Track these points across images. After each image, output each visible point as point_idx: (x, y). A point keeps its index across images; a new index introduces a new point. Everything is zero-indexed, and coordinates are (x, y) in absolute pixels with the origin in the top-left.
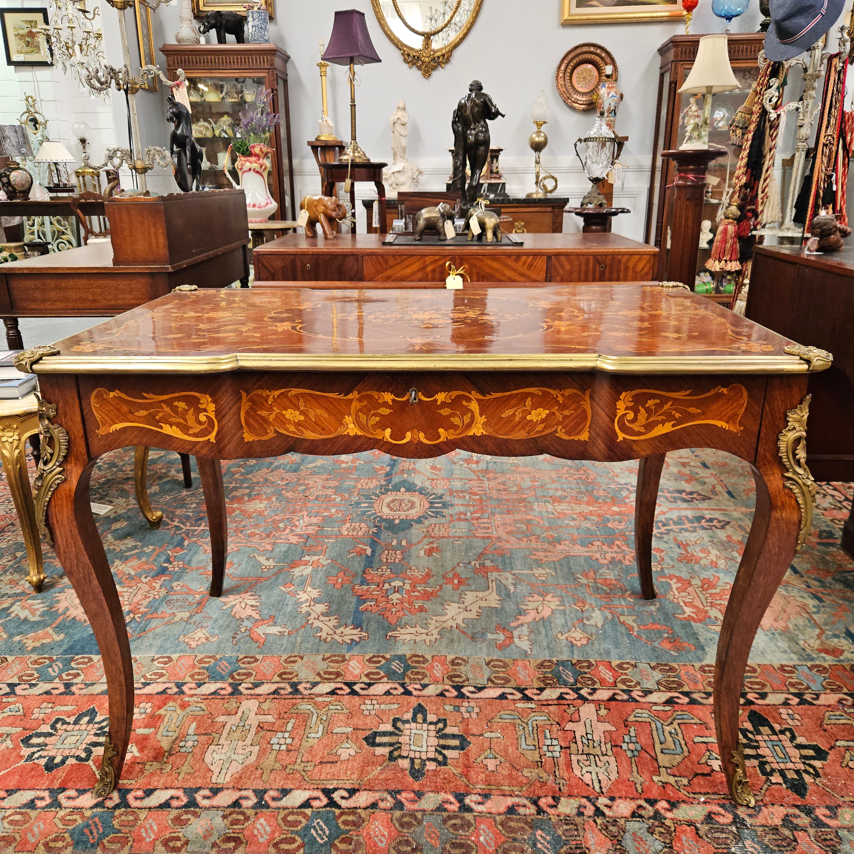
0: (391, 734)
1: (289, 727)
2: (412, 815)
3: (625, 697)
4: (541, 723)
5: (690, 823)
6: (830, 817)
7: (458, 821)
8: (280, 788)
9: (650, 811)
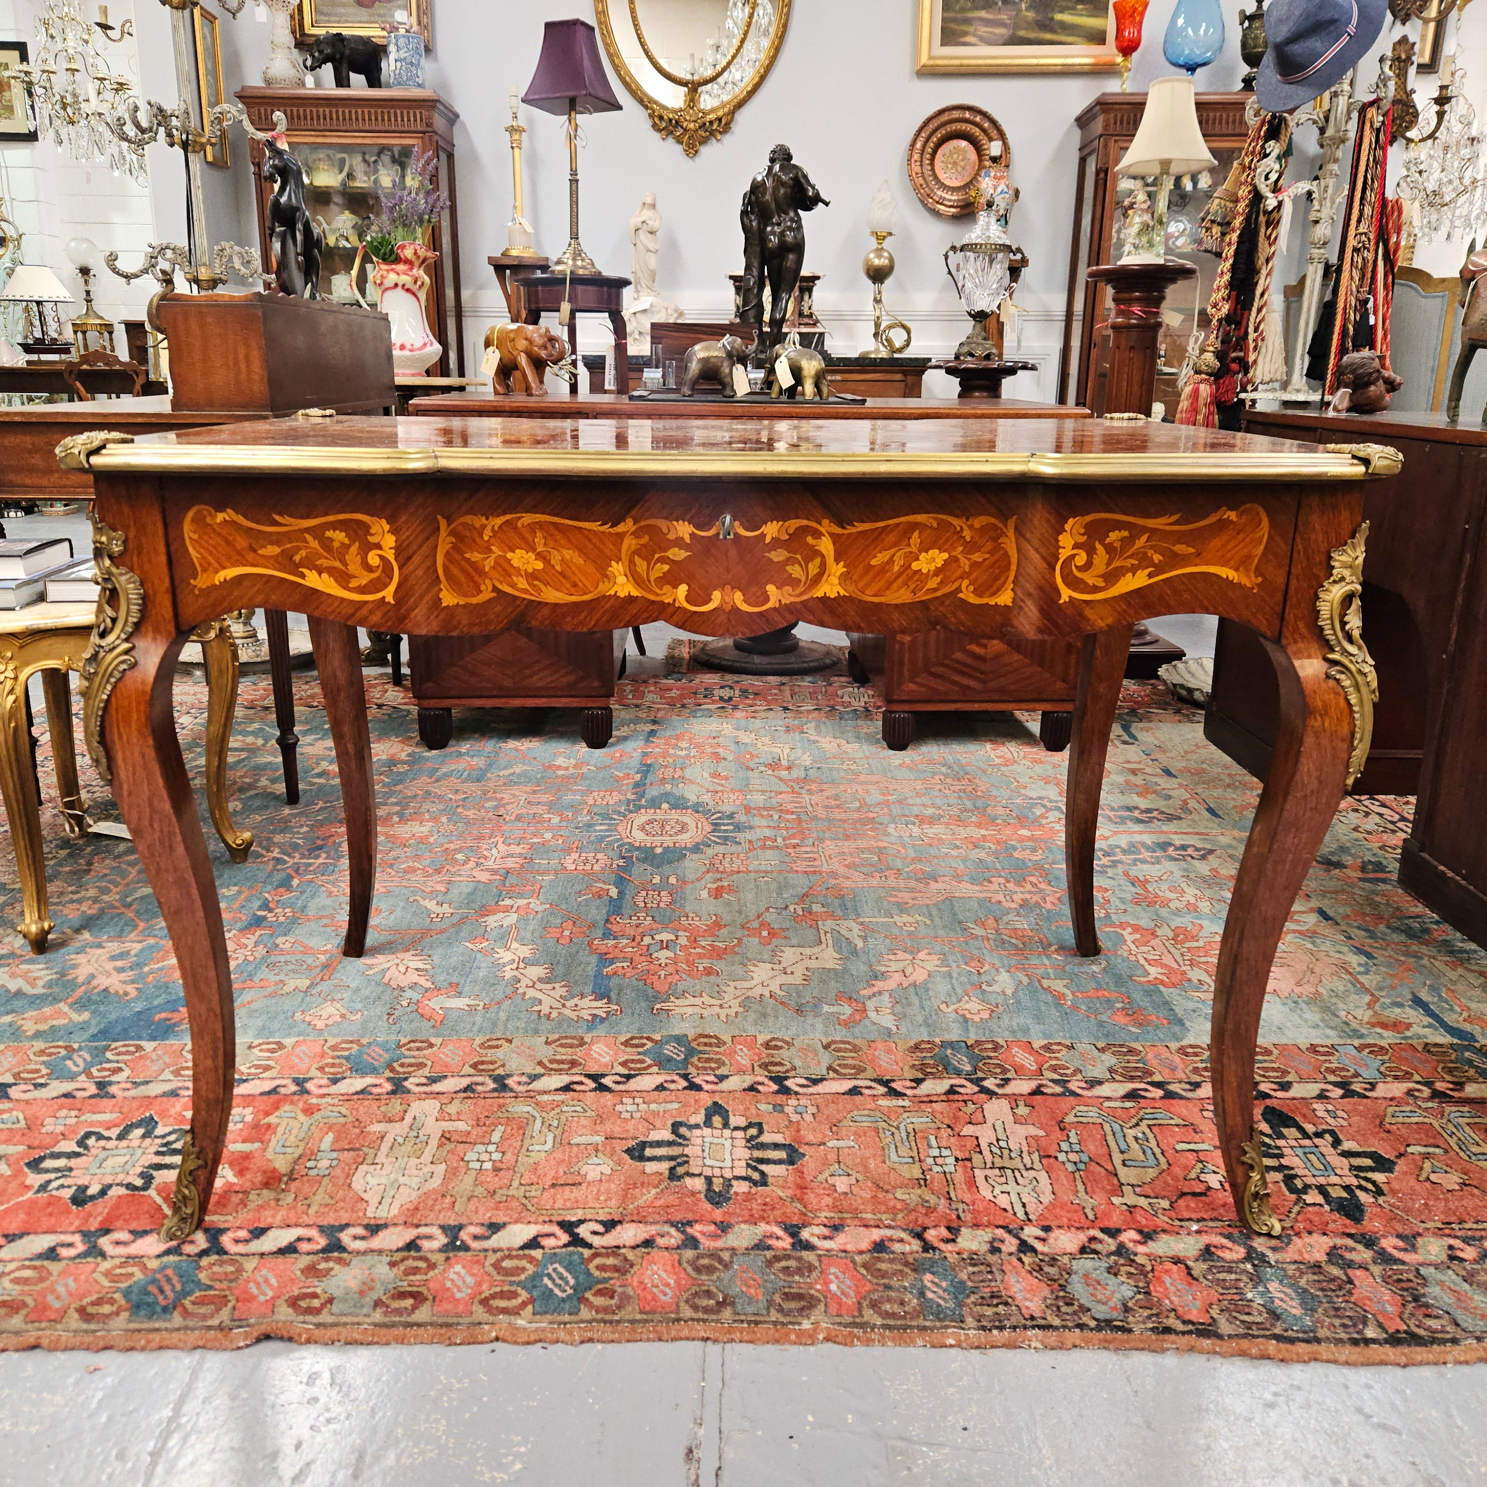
0: (670, 1144)
1: (496, 1137)
2: (714, 1255)
3: (1058, 1089)
4: (923, 1127)
5: (1177, 1261)
6: (1405, 1250)
7: (792, 1263)
8: (487, 1222)
9: (1111, 1244)
